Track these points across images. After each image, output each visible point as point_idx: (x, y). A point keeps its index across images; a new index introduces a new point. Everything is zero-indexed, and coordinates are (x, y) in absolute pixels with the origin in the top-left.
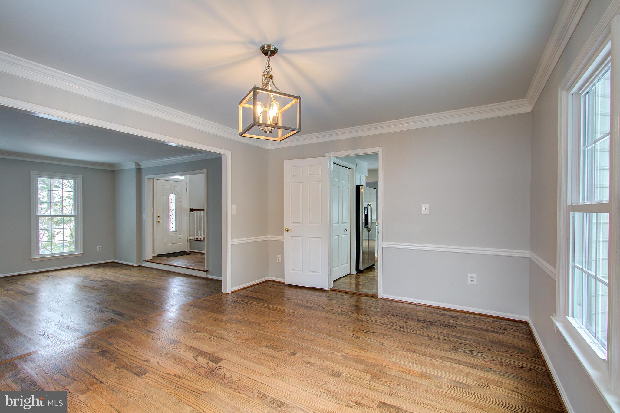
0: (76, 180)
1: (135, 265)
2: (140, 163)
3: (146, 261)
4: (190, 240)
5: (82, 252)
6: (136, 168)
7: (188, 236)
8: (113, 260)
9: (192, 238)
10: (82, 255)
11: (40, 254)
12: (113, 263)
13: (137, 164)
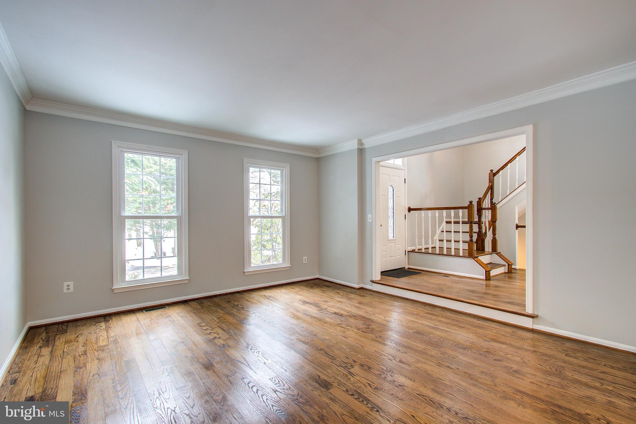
0: (283, 170)
1: (357, 286)
2: (363, 141)
3: (373, 282)
4: (408, 252)
5: (289, 265)
6: (358, 148)
7: (406, 246)
8: (317, 276)
9: (410, 249)
10: (289, 269)
11: (252, 266)
12: (318, 280)
13: (360, 143)
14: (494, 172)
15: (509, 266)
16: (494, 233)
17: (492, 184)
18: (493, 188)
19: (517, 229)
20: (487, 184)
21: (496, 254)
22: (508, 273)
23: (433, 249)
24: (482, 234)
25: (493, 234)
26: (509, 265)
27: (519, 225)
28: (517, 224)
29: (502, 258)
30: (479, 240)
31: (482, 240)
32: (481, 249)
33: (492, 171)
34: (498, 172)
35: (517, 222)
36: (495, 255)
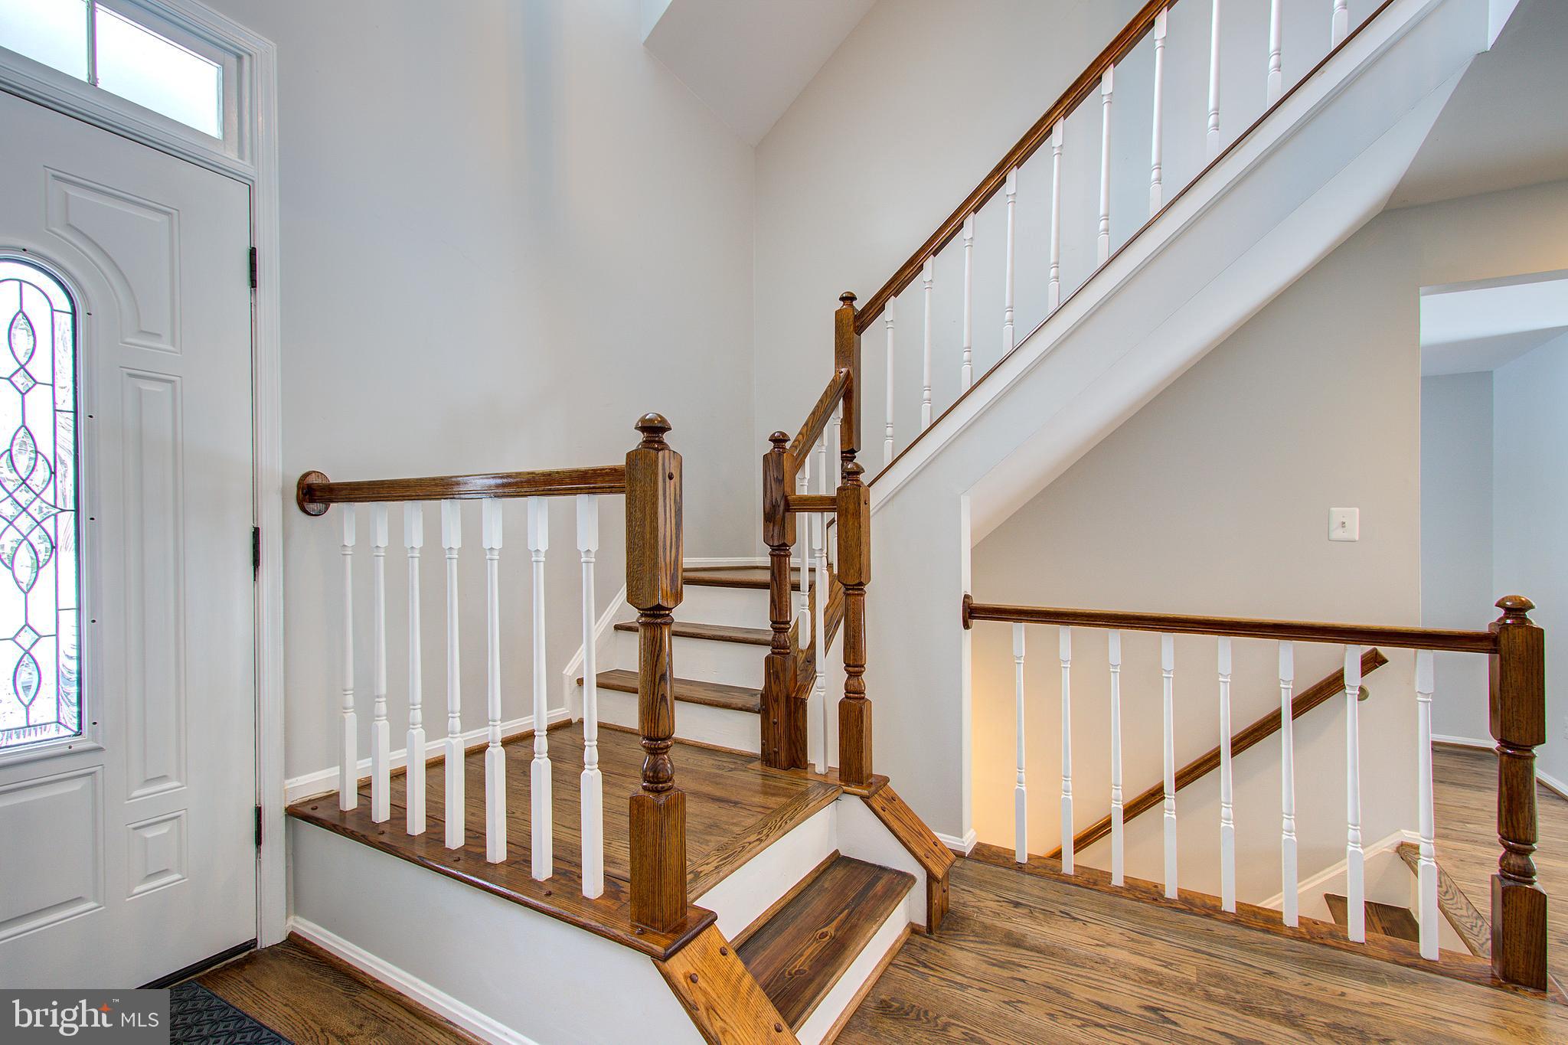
4: (289, 813)
14: (859, 305)
15: (935, 886)
16: (854, 664)
17: (848, 371)
18: (855, 395)
19: (966, 626)
20: (825, 371)
21: (862, 797)
22: (930, 928)
23: (562, 735)
24: (790, 663)
25: (848, 665)
26: (931, 878)
27: (977, 601)
28: (966, 597)
29: (895, 825)
30: (776, 700)
31: (788, 697)
32: (783, 755)
33: (849, 299)
34: (876, 305)
35: (966, 588)
36: (853, 807)
